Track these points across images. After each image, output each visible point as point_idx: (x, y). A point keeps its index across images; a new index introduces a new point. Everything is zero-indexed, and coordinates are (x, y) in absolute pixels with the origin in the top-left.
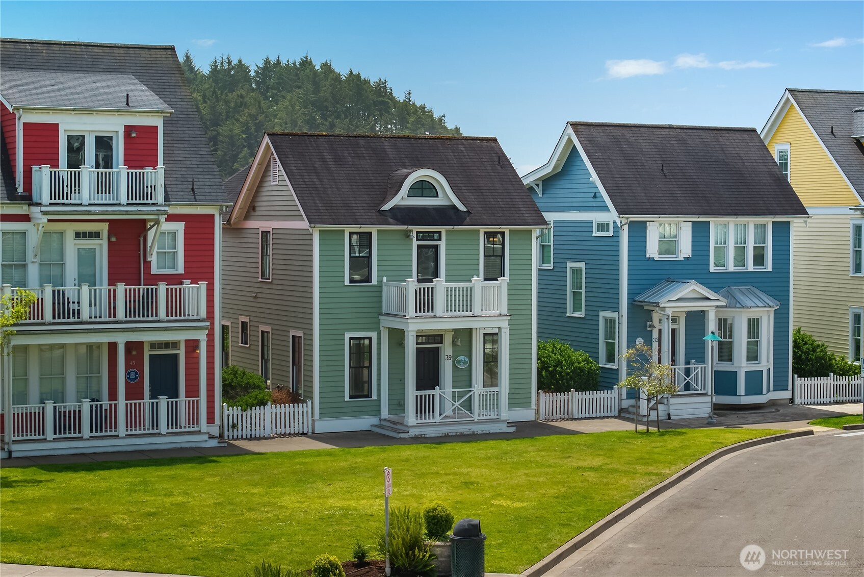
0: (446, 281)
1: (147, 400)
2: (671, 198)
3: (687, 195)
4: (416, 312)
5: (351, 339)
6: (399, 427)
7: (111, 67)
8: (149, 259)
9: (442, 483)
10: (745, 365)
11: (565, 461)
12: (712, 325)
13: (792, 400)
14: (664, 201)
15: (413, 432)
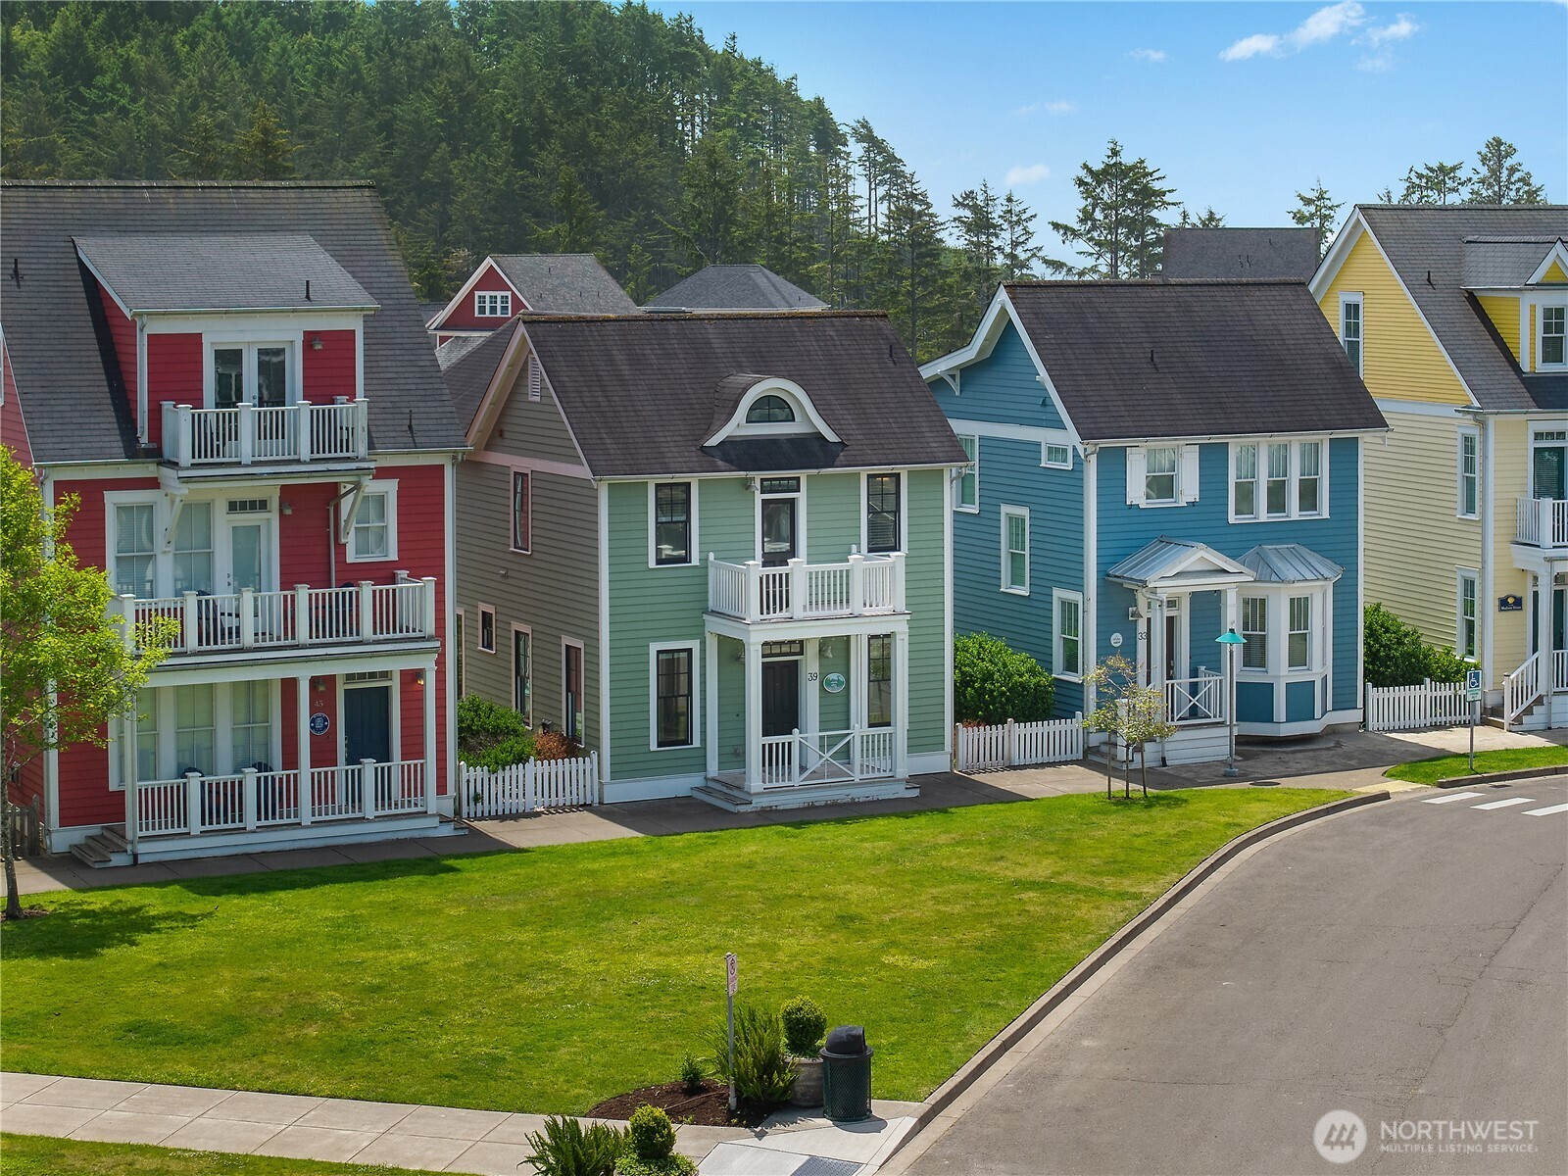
0: (808, 563)
1: (342, 767)
2: (1165, 407)
3: (1191, 401)
4: (762, 613)
5: (659, 652)
6: (735, 793)
7: (276, 223)
8: (343, 541)
9: (807, 917)
10: (1287, 673)
11: (995, 868)
12: (1232, 614)
13: (1364, 724)
14: (1154, 413)
15: (759, 803)
